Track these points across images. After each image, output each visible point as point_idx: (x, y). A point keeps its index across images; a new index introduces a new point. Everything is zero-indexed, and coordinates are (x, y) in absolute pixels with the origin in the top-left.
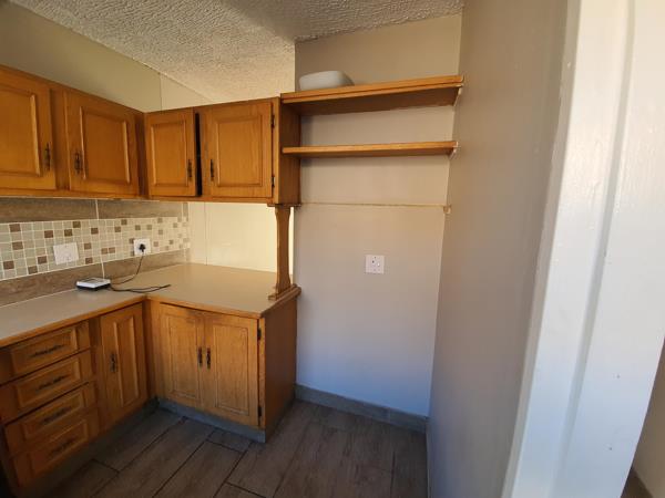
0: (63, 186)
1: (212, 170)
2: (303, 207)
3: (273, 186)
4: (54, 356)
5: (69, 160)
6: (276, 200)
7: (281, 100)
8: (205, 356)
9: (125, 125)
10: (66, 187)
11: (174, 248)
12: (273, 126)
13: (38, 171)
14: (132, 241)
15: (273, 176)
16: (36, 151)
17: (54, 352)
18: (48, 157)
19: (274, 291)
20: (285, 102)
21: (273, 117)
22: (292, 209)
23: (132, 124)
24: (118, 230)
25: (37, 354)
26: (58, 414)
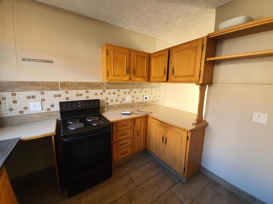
0: (130, 79)
1: (173, 71)
2: (213, 85)
3: (200, 76)
4: (125, 127)
5: (132, 71)
6: (201, 82)
7: (208, 36)
8: (165, 140)
9: (146, 58)
10: (131, 80)
11: (155, 99)
12: (202, 49)
13: (125, 75)
14: (144, 96)
15: (200, 72)
16: (125, 69)
17: (125, 126)
18: (128, 71)
19: (195, 122)
20: (210, 37)
21: (203, 45)
22: (207, 86)
23: (148, 58)
24: (140, 92)
25: (122, 126)
26: (124, 144)
